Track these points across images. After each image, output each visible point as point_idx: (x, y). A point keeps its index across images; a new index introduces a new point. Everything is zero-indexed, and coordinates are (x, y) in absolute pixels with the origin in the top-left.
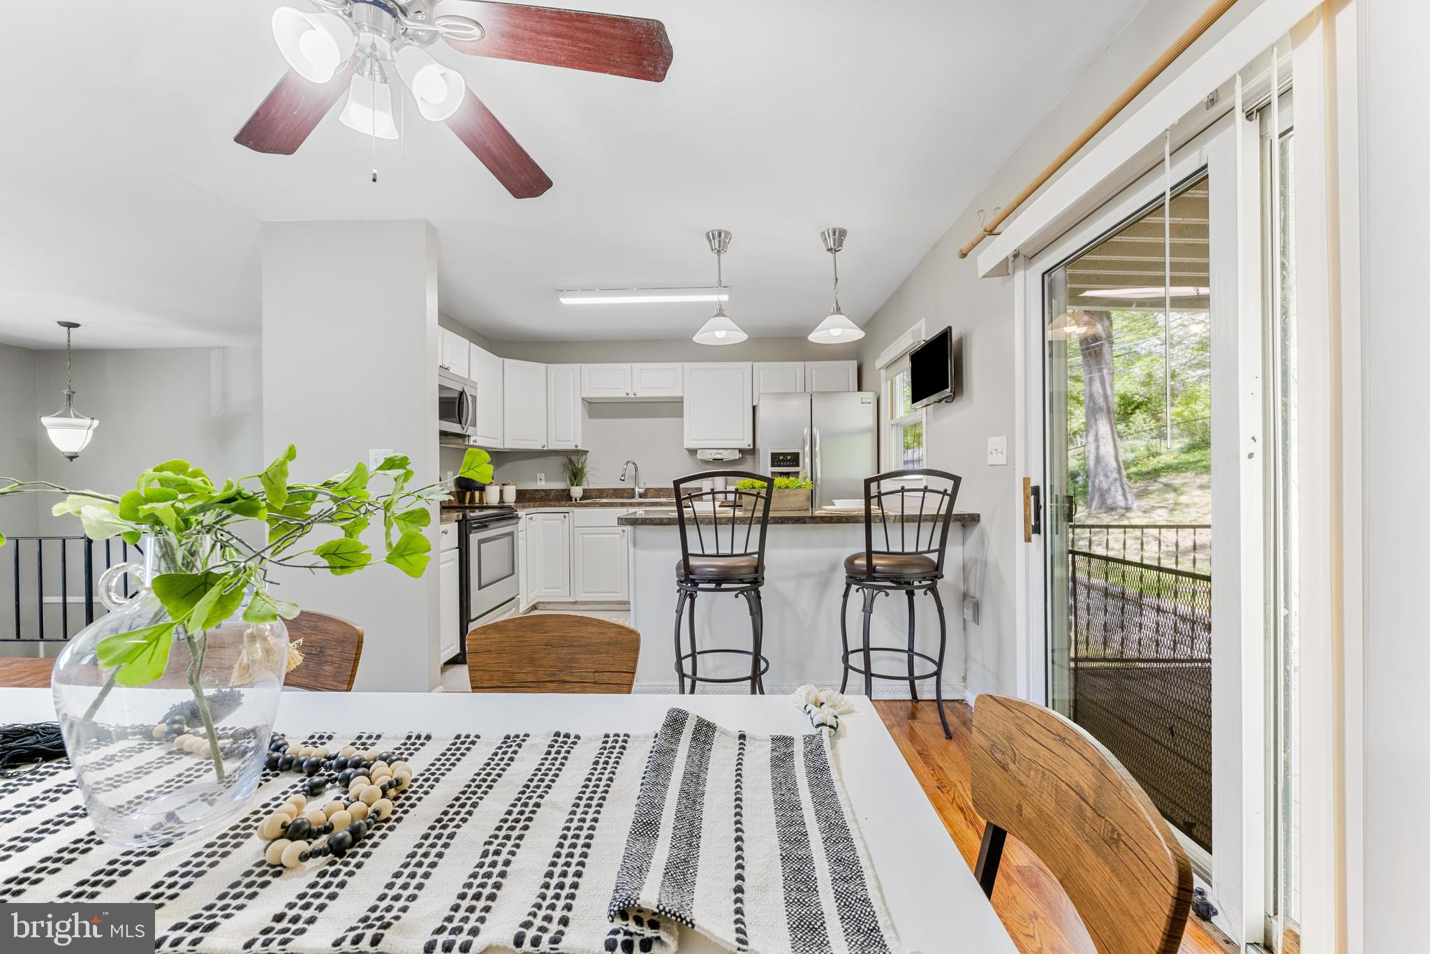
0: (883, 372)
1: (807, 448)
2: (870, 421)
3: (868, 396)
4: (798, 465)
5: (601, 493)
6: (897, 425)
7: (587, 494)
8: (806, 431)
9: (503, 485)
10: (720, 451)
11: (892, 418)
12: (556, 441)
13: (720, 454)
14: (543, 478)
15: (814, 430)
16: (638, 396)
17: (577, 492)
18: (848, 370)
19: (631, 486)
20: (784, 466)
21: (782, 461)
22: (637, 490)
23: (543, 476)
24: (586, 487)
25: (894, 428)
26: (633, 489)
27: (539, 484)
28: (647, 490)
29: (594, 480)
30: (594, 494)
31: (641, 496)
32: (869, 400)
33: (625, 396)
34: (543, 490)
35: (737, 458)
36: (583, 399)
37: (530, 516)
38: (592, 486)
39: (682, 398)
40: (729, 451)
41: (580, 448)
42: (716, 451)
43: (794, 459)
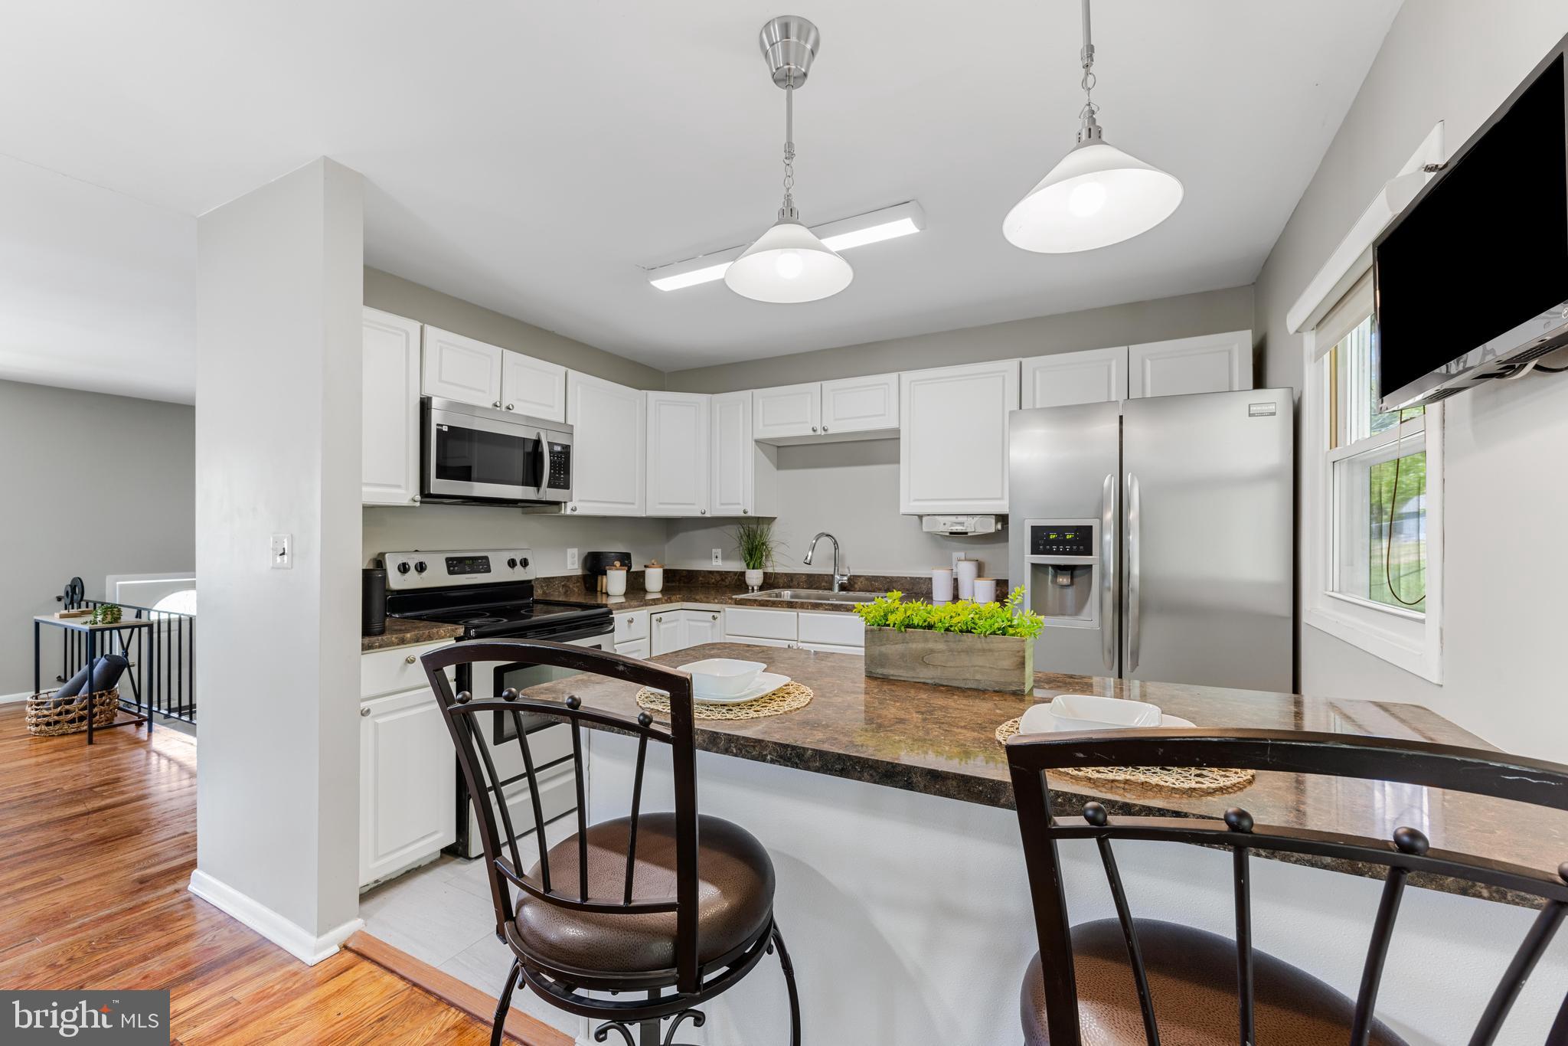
0: (1310, 341)
1: (1109, 515)
2: (1279, 455)
3: (1274, 398)
4: (1089, 552)
5: (790, 581)
6: (1351, 461)
7: (770, 582)
8: (1110, 482)
9: (646, 566)
10: (961, 519)
11: (1334, 442)
12: (722, 504)
13: (962, 524)
14: (720, 556)
15: (1128, 478)
16: (830, 432)
17: (754, 577)
18: (1230, 352)
19: (830, 571)
20: (1058, 553)
21: (1054, 542)
22: (837, 577)
23: (719, 551)
24: (770, 570)
25: (1342, 471)
26: (833, 576)
27: (714, 563)
28: (853, 579)
29: (781, 562)
30: (781, 581)
31: (843, 587)
32: (1272, 408)
33: (811, 433)
34: (718, 572)
35: (992, 530)
36: (757, 442)
37: (658, 616)
38: (779, 570)
39: (898, 431)
40: (977, 518)
41: (751, 513)
42: (953, 519)
43: (1081, 539)
